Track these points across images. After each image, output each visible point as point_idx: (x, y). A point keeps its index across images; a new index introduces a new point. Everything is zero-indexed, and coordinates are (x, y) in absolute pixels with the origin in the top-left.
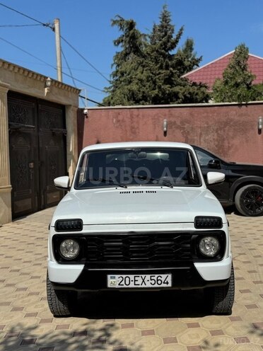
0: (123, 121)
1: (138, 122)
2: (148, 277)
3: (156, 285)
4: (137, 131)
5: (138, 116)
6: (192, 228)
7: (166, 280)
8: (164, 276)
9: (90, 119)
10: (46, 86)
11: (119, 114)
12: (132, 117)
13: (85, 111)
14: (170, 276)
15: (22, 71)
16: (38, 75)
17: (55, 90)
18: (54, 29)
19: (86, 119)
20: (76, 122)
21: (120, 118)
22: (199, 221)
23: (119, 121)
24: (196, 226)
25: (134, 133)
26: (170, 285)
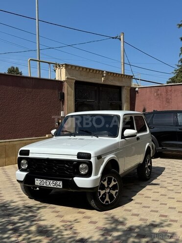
0: (161, 95)
1: (171, 95)
2: (52, 181)
3: (55, 187)
4: (170, 101)
5: (171, 91)
6: (76, 158)
7: (59, 184)
8: (59, 182)
9: (139, 94)
10: (103, 76)
11: (158, 90)
12: (167, 91)
13: (137, 89)
14: (61, 182)
15: (85, 70)
16: (96, 70)
17: (111, 78)
18: (120, 39)
19: (137, 94)
20: (129, 96)
21: (159, 92)
22: (80, 155)
23: (158, 95)
24: (78, 157)
25: (168, 102)
26: (61, 187)
